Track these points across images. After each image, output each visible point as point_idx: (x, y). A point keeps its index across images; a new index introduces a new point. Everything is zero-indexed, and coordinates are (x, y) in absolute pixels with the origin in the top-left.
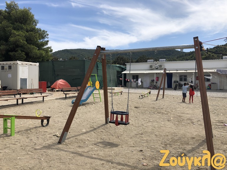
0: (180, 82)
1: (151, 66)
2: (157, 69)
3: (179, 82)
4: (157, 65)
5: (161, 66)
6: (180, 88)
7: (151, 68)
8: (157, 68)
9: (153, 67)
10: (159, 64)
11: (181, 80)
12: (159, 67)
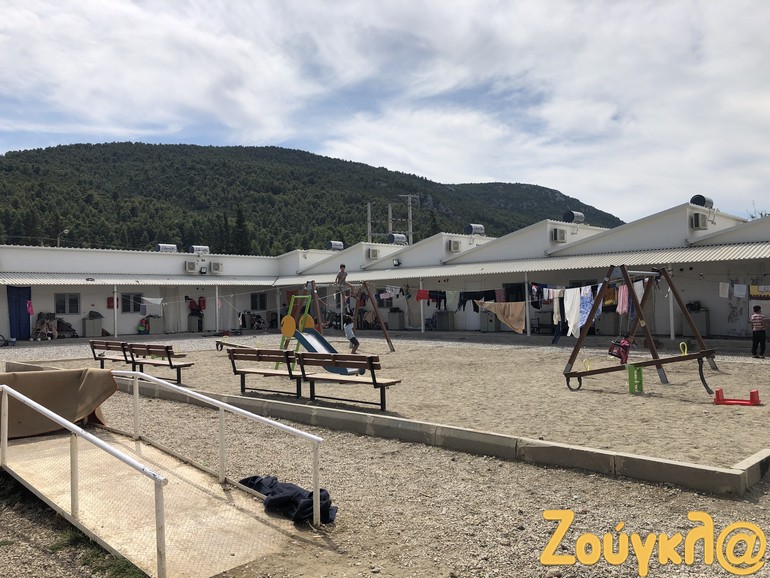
0: (60, 316)
3: (56, 316)
6: (64, 337)
11: (60, 308)
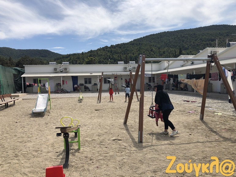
0: (86, 85)
1: (55, 69)
2: (62, 72)
3: (84, 85)
4: (62, 68)
5: (66, 69)
6: (86, 91)
7: (55, 71)
8: (61, 70)
9: (58, 70)
10: (64, 67)
11: (86, 82)
12: (64, 70)
